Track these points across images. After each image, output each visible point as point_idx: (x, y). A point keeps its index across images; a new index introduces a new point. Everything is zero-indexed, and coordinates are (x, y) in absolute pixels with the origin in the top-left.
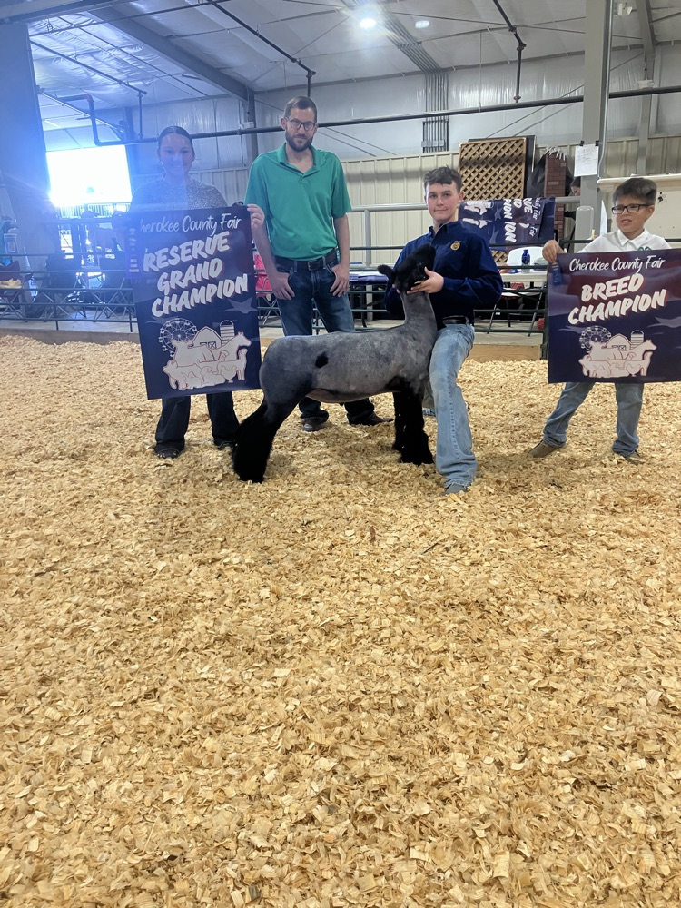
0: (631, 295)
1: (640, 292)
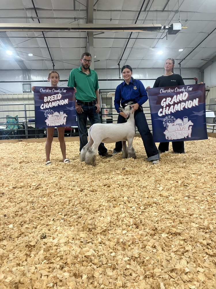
0: (59, 100)
1: (61, 99)
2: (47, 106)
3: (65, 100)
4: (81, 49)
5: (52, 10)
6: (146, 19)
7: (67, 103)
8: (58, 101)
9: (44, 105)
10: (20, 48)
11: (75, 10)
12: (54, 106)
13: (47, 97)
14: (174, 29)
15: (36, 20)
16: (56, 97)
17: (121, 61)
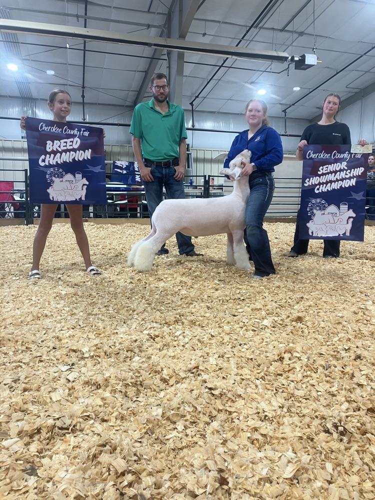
0: (74, 150)
1: (79, 149)
2: (51, 160)
3: (87, 151)
4: (137, 73)
5: (111, 7)
6: (254, 40)
7: (90, 158)
8: (74, 153)
9: (45, 158)
10: (32, 62)
11: (149, 11)
12: (65, 160)
13: (53, 143)
14: (306, 63)
15: (82, 20)
16: (69, 144)
17: (197, 99)
